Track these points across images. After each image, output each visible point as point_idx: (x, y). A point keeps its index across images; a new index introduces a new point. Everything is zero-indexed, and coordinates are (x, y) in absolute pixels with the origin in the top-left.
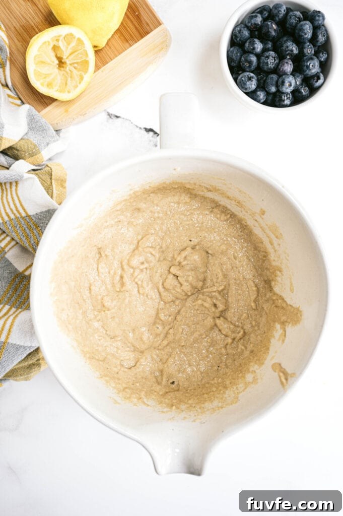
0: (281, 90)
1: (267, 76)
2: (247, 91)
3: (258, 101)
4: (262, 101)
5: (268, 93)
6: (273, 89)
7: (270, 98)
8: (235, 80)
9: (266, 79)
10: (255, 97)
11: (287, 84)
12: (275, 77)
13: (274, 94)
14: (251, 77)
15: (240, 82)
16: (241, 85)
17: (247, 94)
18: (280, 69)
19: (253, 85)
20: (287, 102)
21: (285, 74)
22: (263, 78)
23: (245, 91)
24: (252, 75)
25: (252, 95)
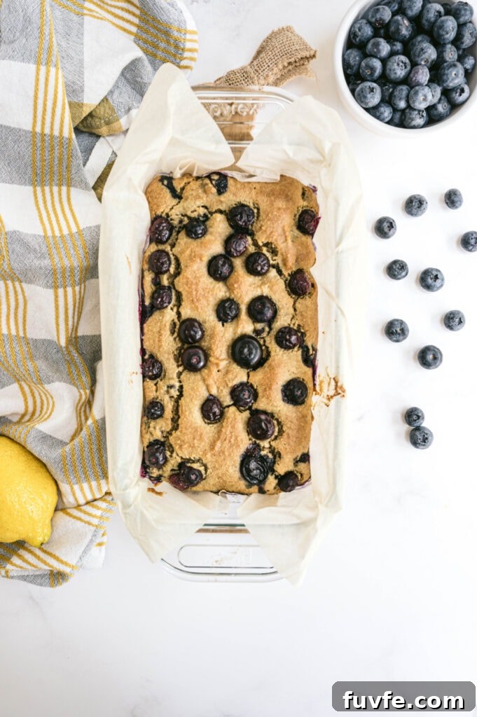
0: (412, 105)
1: (394, 88)
2: (367, 107)
3: (382, 120)
4: (387, 120)
5: (395, 110)
6: (402, 104)
7: (398, 115)
8: (353, 91)
9: (392, 93)
10: (378, 114)
11: (421, 97)
12: (404, 88)
13: (403, 111)
14: (373, 88)
15: (359, 95)
16: (360, 98)
17: (367, 110)
18: (412, 78)
19: (375, 99)
20: (420, 121)
21: (419, 84)
22: (389, 90)
23: (364, 106)
24: (374, 85)
25: (373, 111)
